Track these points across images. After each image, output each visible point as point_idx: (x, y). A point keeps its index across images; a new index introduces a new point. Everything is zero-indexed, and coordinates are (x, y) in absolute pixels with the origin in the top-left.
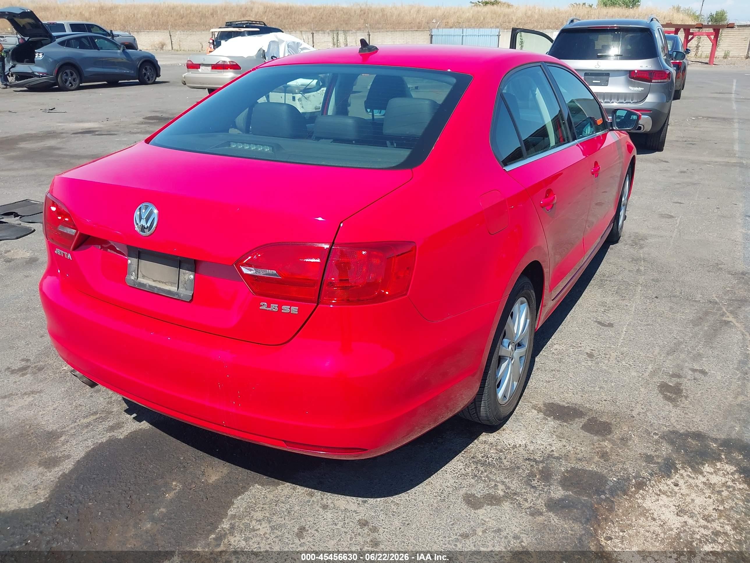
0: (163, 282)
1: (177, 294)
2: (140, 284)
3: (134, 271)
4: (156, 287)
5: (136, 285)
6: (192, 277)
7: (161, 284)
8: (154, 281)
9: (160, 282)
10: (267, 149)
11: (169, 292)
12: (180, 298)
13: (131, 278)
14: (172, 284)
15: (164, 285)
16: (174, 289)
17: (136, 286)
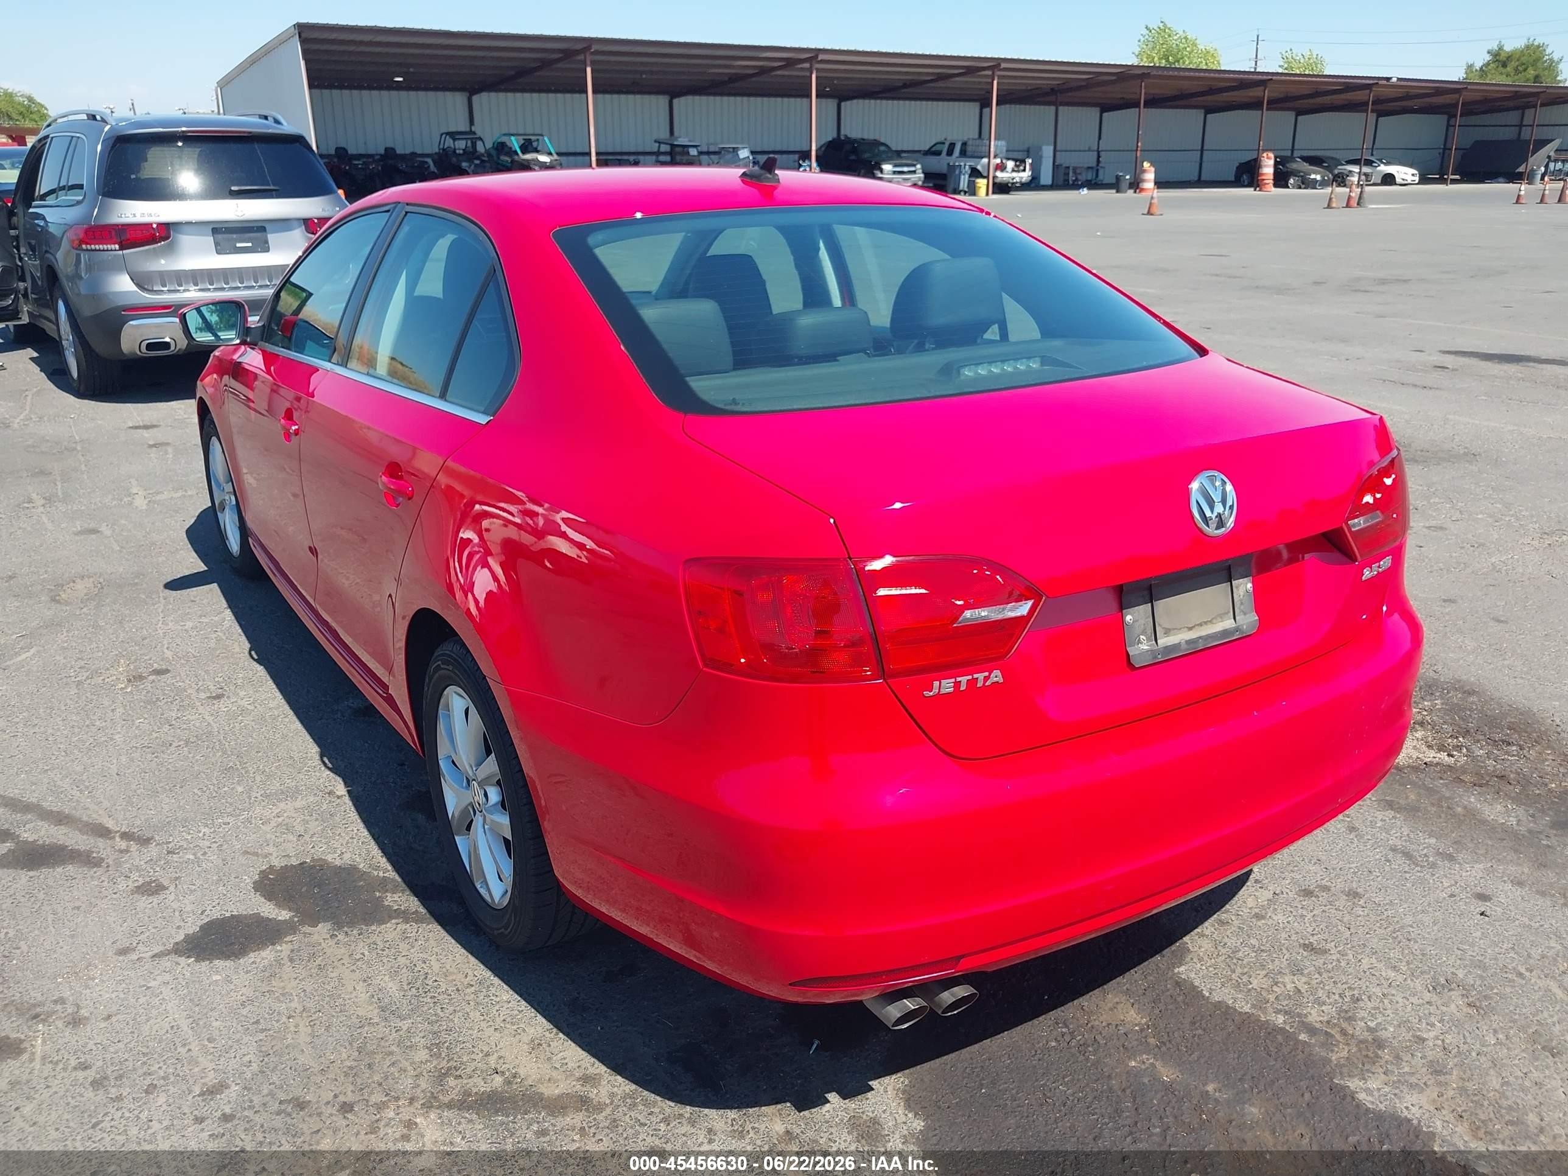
0: (1206, 623)
1: (1237, 629)
2: (1168, 649)
3: (1144, 633)
4: (1200, 638)
5: (1159, 656)
6: (1250, 586)
7: (1205, 627)
8: (1190, 629)
9: (1201, 625)
10: (1035, 365)
11: (1225, 633)
12: (1243, 633)
13: (1141, 649)
14: (1222, 616)
15: (1210, 626)
16: (1228, 624)
17: (1160, 658)
